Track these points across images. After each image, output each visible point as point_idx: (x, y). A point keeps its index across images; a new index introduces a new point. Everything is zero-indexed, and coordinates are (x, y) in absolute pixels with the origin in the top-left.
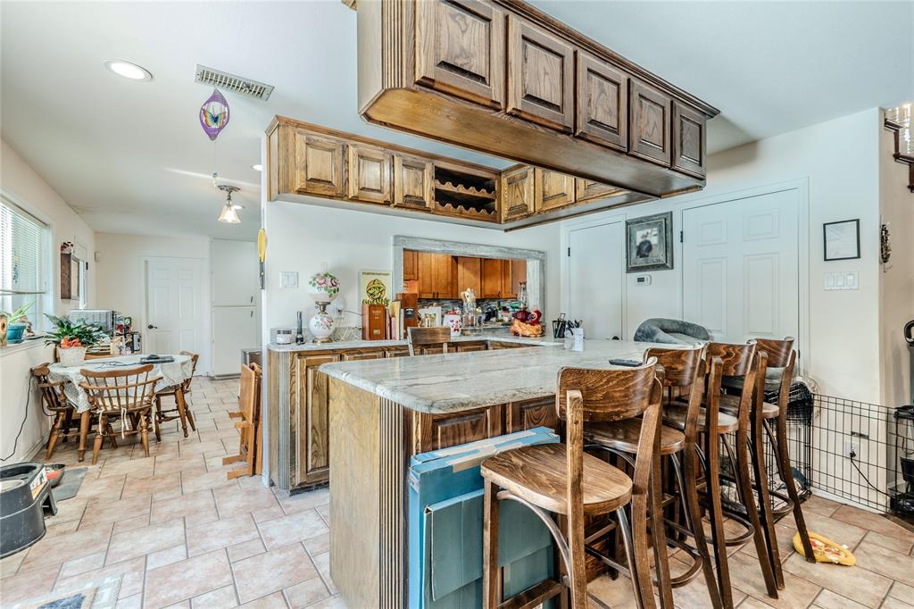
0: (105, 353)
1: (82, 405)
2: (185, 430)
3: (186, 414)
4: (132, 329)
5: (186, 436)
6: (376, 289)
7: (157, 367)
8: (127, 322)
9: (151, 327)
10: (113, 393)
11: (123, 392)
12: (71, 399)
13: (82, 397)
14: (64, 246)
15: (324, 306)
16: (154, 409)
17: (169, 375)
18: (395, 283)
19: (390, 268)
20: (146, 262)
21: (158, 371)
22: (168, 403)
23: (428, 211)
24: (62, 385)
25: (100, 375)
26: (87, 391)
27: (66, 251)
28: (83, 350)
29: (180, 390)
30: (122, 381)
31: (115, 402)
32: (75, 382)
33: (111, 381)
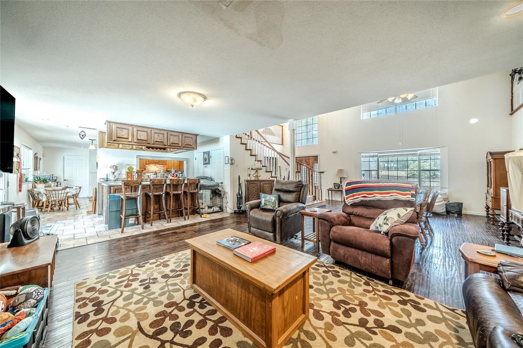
0: (50, 186)
1: (44, 199)
2: (77, 207)
3: (77, 203)
4: (57, 181)
5: (77, 209)
6: (130, 169)
7: (68, 189)
8: (56, 178)
9: (65, 180)
10: (54, 195)
11: (57, 195)
12: (41, 198)
13: (44, 197)
14: (35, 154)
15: (114, 173)
16: (66, 202)
17: (72, 192)
18: (137, 167)
19: (135, 163)
20: (64, 157)
21: (68, 190)
22: (71, 201)
23: (144, 150)
24: (38, 194)
25: (50, 191)
26: (46, 195)
27: (36, 156)
28: (44, 185)
29: (75, 196)
30: (57, 192)
31: (55, 198)
32: (42, 193)
33: (54, 192)
